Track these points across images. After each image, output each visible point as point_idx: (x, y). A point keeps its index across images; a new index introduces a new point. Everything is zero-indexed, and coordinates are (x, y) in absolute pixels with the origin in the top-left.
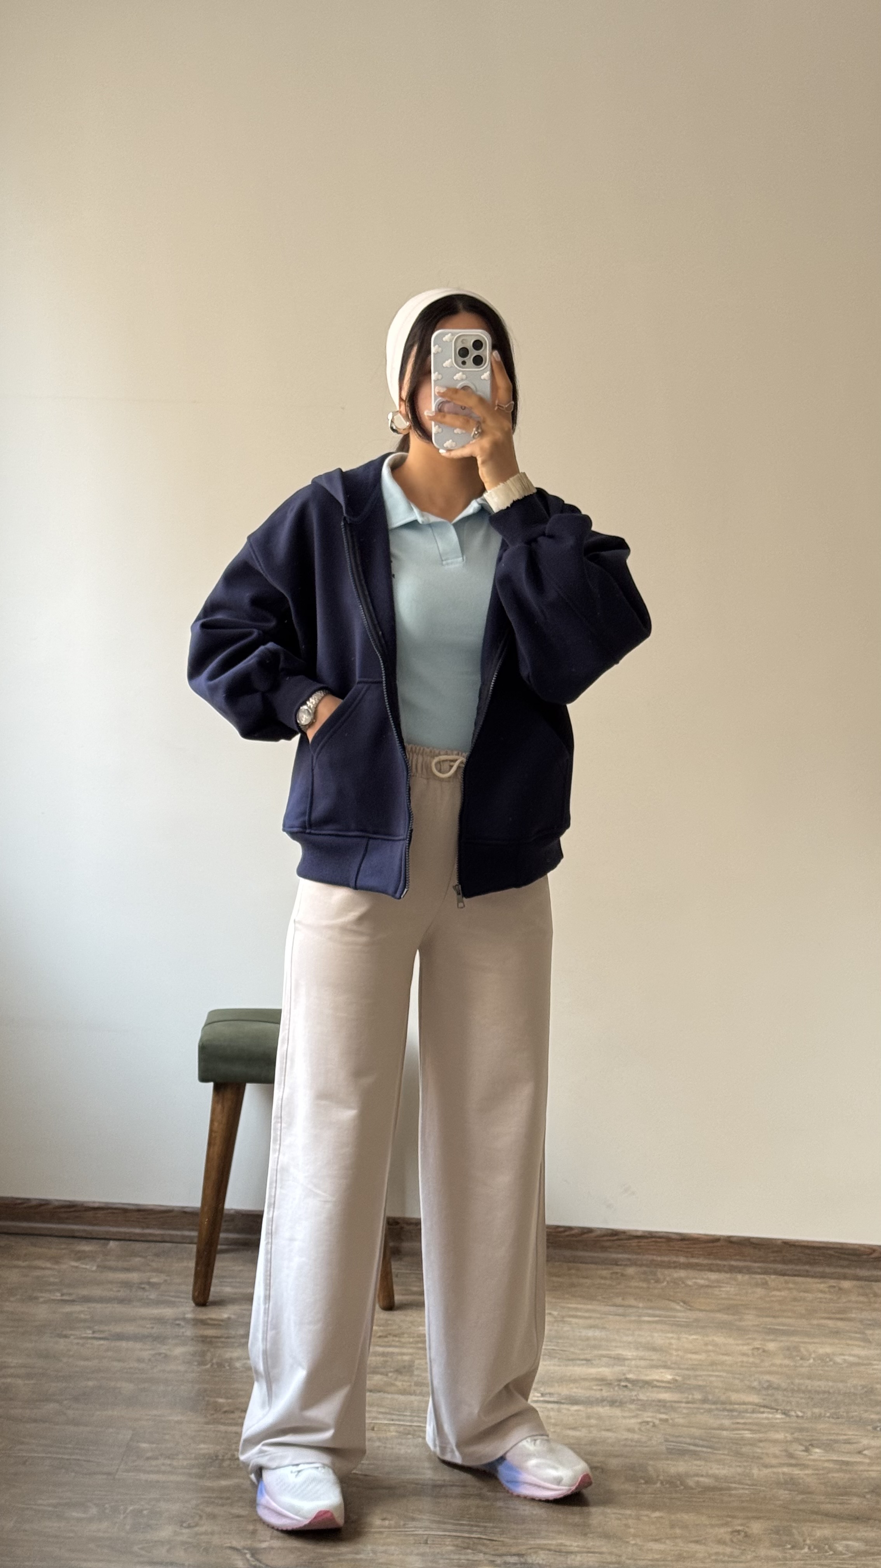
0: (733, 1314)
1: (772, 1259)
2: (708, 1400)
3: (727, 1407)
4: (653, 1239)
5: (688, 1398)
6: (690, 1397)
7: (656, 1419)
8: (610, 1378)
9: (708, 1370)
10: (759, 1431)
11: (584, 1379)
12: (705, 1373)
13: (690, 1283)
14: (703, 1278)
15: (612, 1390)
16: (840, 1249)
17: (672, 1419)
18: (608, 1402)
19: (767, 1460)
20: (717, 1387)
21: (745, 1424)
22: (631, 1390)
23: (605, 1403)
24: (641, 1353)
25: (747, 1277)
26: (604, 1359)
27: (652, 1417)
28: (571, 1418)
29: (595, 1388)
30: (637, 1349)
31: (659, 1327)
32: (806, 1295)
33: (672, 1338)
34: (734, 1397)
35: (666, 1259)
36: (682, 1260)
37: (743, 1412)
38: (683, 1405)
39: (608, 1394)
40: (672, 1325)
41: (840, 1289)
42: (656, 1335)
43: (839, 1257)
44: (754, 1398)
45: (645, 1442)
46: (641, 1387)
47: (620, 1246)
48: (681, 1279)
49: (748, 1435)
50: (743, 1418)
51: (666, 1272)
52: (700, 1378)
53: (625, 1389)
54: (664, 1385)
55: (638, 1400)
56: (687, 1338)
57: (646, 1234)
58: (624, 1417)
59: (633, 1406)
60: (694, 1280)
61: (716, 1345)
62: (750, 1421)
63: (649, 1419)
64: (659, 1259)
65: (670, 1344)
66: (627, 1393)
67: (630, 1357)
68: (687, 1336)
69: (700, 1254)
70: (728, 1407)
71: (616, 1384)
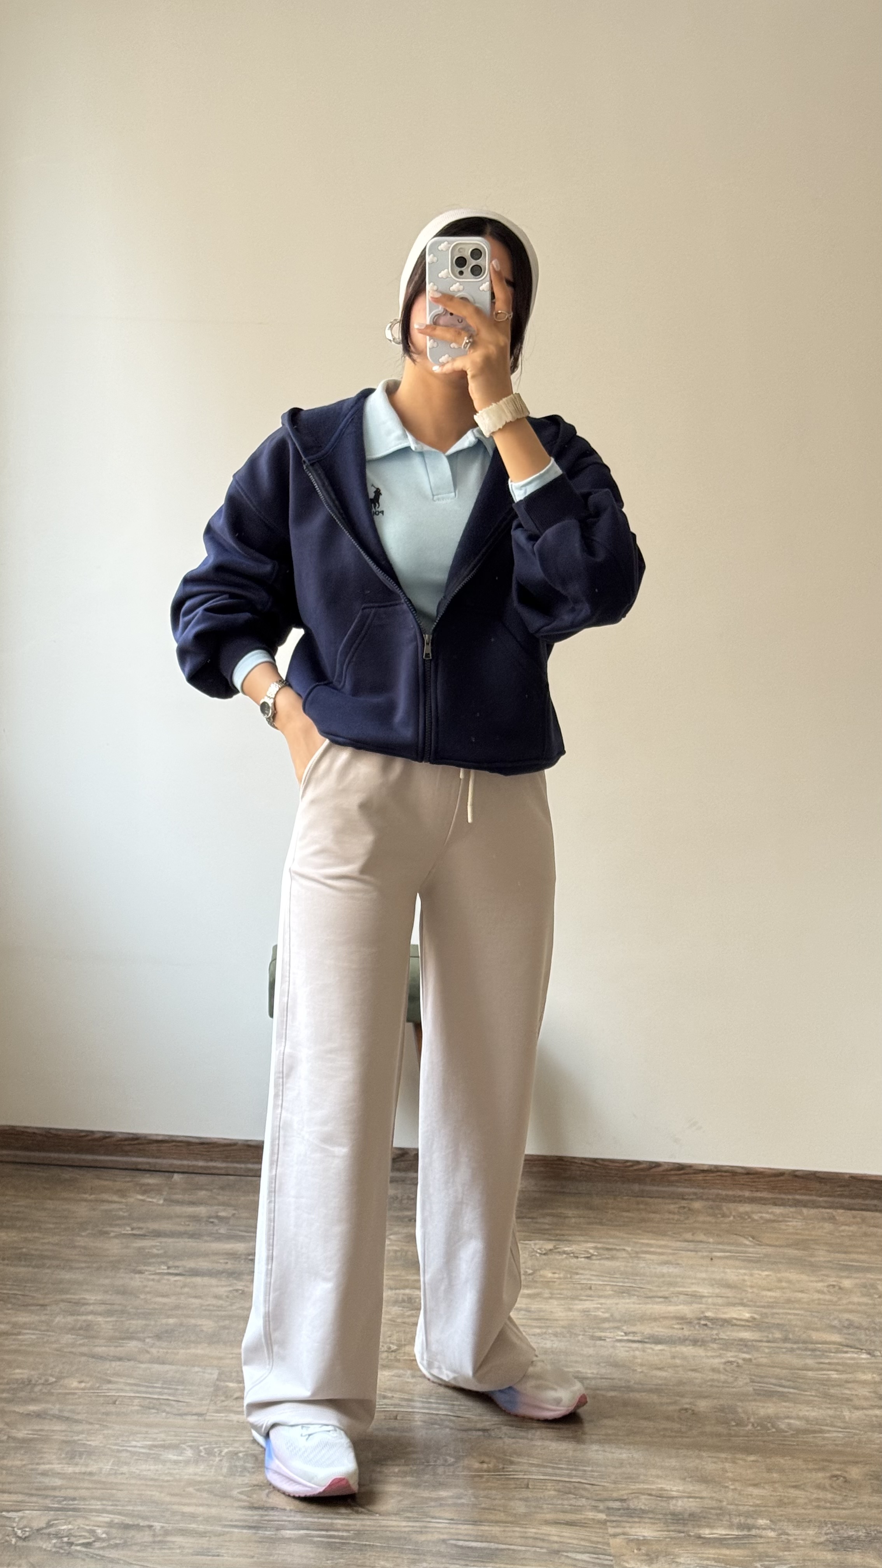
0: (804, 1250)
1: (839, 1193)
2: (790, 1339)
3: (808, 1346)
4: (719, 1174)
5: (768, 1337)
6: (770, 1336)
7: (740, 1358)
8: (690, 1315)
9: (784, 1308)
10: (842, 1372)
11: (665, 1318)
12: (781, 1311)
13: (756, 1217)
14: (767, 1213)
15: (692, 1329)
17: (755, 1359)
18: (690, 1340)
19: (857, 1402)
20: (796, 1326)
21: (829, 1364)
22: (712, 1329)
23: (687, 1342)
24: (717, 1291)
25: (813, 1212)
26: (682, 1297)
27: (735, 1357)
28: (656, 1358)
29: (676, 1326)
30: (712, 1285)
31: (730, 1262)
32: (874, 1228)
33: (745, 1274)
34: (815, 1336)
35: (730, 1193)
36: (747, 1194)
37: (826, 1352)
38: (767, 1344)
39: (690, 1333)
40: (744, 1260)
42: (728, 1270)
44: (836, 1338)
45: (732, 1383)
46: (722, 1326)
47: (686, 1180)
48: (747, 1213)
49: (834, 1375)
50: (827, 1357)
51: (731, 1205)
52: (777, 1316)
53: (705, 1328)
54: (743, 1323)
55: (719, 1339)
56: (759, 1274)
57: (712, 1168)
58: (708, 1357)
59: (715, 1346)
60: (760, 1215)
61: (789, 1281)
62: (835, 1361)
63: (733, 1359)
64: (724, 1193)
65: (744, 1280)
66: (708, 1332)
67: (706, 1295)
68: (760, 1272)
69: (765, 1189)
70: (811, 1346)
71: (696, 1322)
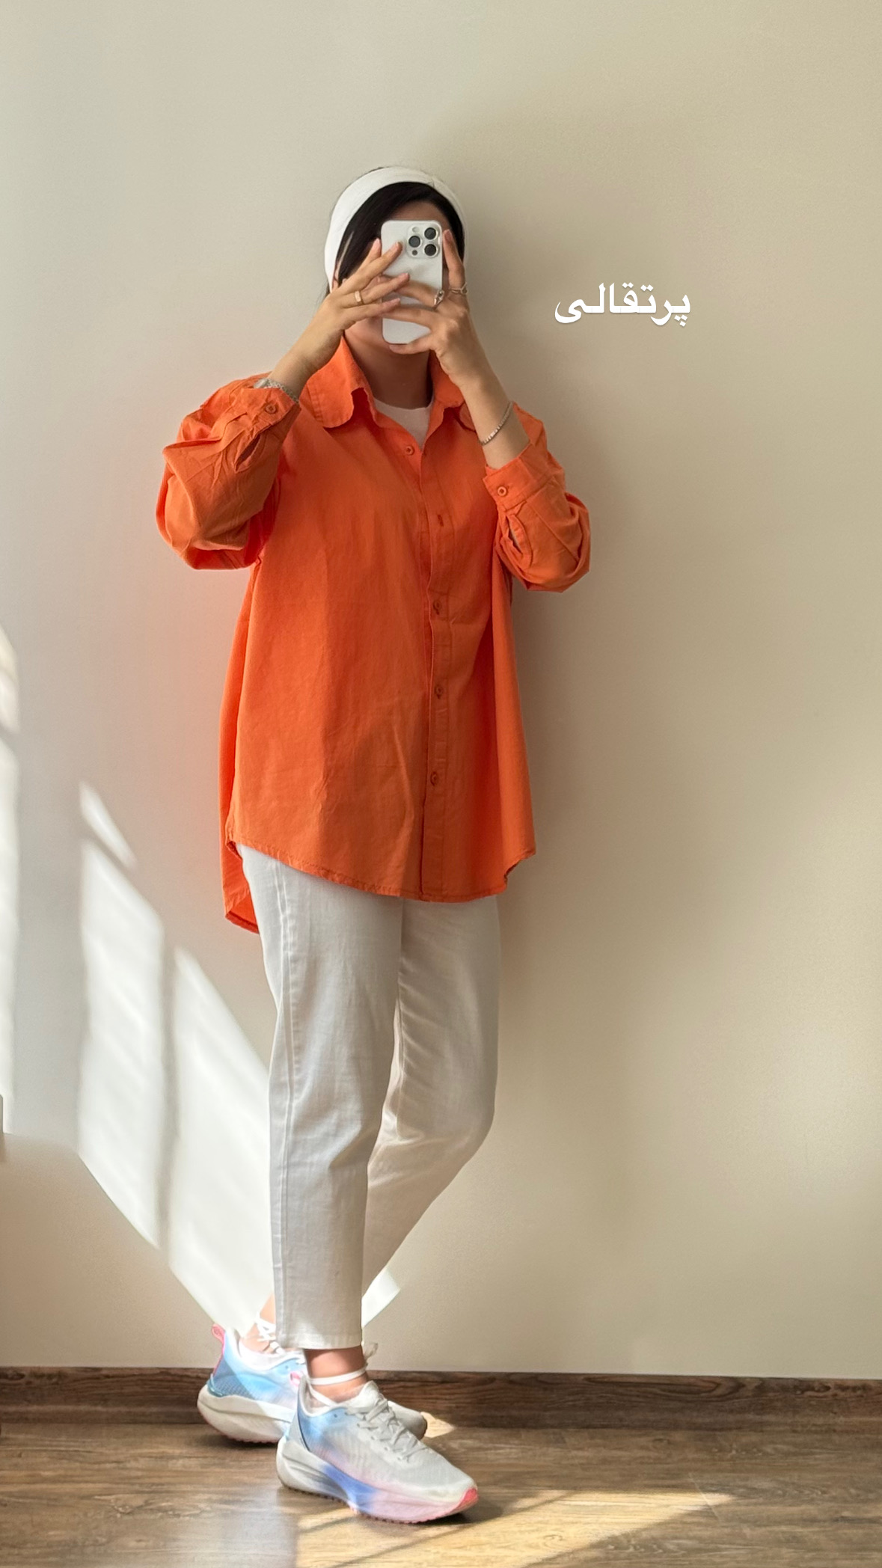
1: (571, 1403)
16: (668, 1384)
32: (619, 1453)
41: (669, 1443)
43: (668, 1396)
